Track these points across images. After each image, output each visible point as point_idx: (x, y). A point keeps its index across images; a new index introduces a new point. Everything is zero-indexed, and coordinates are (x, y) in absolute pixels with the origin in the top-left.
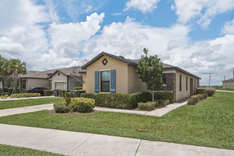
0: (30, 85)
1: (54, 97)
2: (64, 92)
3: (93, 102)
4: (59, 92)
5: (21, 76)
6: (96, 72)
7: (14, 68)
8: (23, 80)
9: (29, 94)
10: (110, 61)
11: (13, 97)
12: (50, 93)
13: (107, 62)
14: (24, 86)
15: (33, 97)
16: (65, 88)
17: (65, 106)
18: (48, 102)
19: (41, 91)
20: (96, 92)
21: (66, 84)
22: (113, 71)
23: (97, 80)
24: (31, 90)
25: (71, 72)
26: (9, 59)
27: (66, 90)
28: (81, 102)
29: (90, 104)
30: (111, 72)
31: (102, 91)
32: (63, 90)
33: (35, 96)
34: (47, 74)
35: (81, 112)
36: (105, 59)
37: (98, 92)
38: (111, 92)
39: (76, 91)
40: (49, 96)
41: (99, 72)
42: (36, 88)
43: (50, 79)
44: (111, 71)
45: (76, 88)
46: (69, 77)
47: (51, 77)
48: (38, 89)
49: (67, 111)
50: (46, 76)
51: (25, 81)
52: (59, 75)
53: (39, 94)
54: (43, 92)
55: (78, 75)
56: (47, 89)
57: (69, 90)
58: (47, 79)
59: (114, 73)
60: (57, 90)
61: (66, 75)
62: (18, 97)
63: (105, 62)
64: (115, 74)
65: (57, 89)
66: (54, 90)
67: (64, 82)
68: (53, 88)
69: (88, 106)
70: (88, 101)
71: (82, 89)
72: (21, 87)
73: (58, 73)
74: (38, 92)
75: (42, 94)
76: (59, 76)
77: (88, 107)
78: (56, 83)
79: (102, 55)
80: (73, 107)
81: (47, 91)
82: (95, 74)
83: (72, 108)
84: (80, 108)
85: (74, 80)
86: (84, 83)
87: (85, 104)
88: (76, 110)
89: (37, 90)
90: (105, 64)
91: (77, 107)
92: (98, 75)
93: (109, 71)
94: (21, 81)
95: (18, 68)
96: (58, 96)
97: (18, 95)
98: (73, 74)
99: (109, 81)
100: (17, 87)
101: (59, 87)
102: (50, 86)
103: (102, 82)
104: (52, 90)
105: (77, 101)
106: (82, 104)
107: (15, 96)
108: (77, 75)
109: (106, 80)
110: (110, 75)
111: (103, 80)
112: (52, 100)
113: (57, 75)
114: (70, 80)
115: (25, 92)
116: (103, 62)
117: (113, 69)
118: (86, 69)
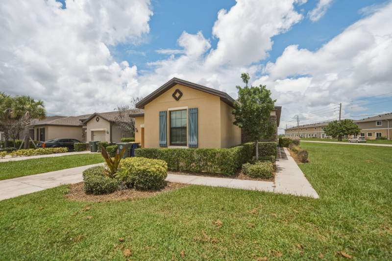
0: (52, 135)
1: (89, 152)
2: (105, 145)
3: (163, 166)
4: (97, 146)
5: (37, 122)
6: (160, 112)
7: (23, 109)
8: (41, 129)
9: (47, 149)
10: (187, 94)
11: (18, 155)
12: (84, 147)
13: (181, 94)
14: (42, 138)
15: (55, 153)
16: (107, 139)
17: (107, 178)
18: (78, 163)
19: (68, 144)
20: (162, 146)
21: (108, 133)
22: (193, 109)
23: (162, 126)
24: (52, 142)
25: (117, 115)
26: (12, 96)
27: (109, 142)
28: (142, 168)
29: (161, 172)
30: (189, 112)
31: (171, 144)
32: (103, 141)
33: (58, 153)
34: (80, 120)
35: (143, 190)
36: (178, 91)
37: (165, 146)
38: (190, 146)
39: (125, 143)
40: (83, 151)
41: (166, 112)
42: (61, 141)
43: (84, 127)
44: (190, 109)
45: (124, 139)
46: (112, 123)
47: (86, 124)
48: (64, 142)
49: (111, 190)
50: (79, 123)
51: (44, 129)
52: (98, 121)
53: (65, 149)
54: (73, 146)
55: (127, 119)
56: (79, 142)
57: (113, 142)
58: (80, 126)
59: (194, 113)
60: (95, 143)
61: (109, 120)
62: (26, 155)
63: (177, 95)
64: (196, 114)
65: (94, 141)
66: (90, 142)
67: (105, 131)
68: (89, 140)
69: (156, 176)
70: (157, 166)
71: (134, 141)
72: (38, 139)
73: (96, 118)
74: (63, 146)
75: (71, 148)
76: (98, 123)
77: (158, 178)
78: (92, 132)
79: (174, 83)
80: (125, 179)
81: (78, 145)
82: (160, 116)
83: (123, 180)
84: (140, 182)
85: (120, 127)
86: (137, 131)
87: (149, 172)
88: (130, 186)
89: (61, 143)
90: (177, 99)
91: (134, 180)
92: (165, 117)
93: (186, 110)
94: (38, 129)
95: (29, 110)
96: (96, 151)
97: (28, 151)
98: (119, 119)
99: (185, 128)
100: (28, 139)
101: (97, 139)
102: (85, 136)
103: (171, 129)
104: (87, 142)
105: (133, 166)
106: (144, 173)
107: (22, 153)
108: (125, 121)
109: (179, 125)
110: (188, 117)
111: (174, 125)
112: (85, 160)
113: (94, 120)
114: (115, 128)
115: (41, 147)
116: (174, 95)
117: (193, 106)
118: (143, 108)
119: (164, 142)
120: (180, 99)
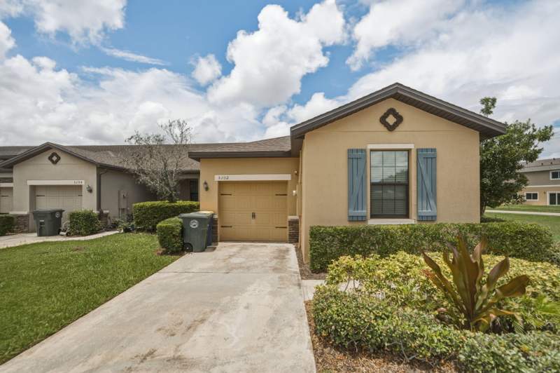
6: (352, 150)
13: (400, 119)
20: (355, 219)
21: (90, 191)
22: (426, 150)
23: (358, 180)
30: (417, 155)
31: (373, 216)
36: (392, 111)
37: (364, 219)
38: (421, 218)
41: (366, 151)
44: (420, 150)
47: (8, 169)
52: (55, 162)
61: (95, 161)
63: (391, 120)
64: (433, 160)
67: (81, 186)
76: (54, 166)
78: (33, 187)
79: (396, 93)
82: (351, 158)
86: (207, 188)
90: (391, 128)
93: (408, 150)
99: (408, 184)
103: (371, 185)
109: (393, 181)
113: (43, 159)
116: (383, 120)
119: (359, 212)
120: (398, 129)
